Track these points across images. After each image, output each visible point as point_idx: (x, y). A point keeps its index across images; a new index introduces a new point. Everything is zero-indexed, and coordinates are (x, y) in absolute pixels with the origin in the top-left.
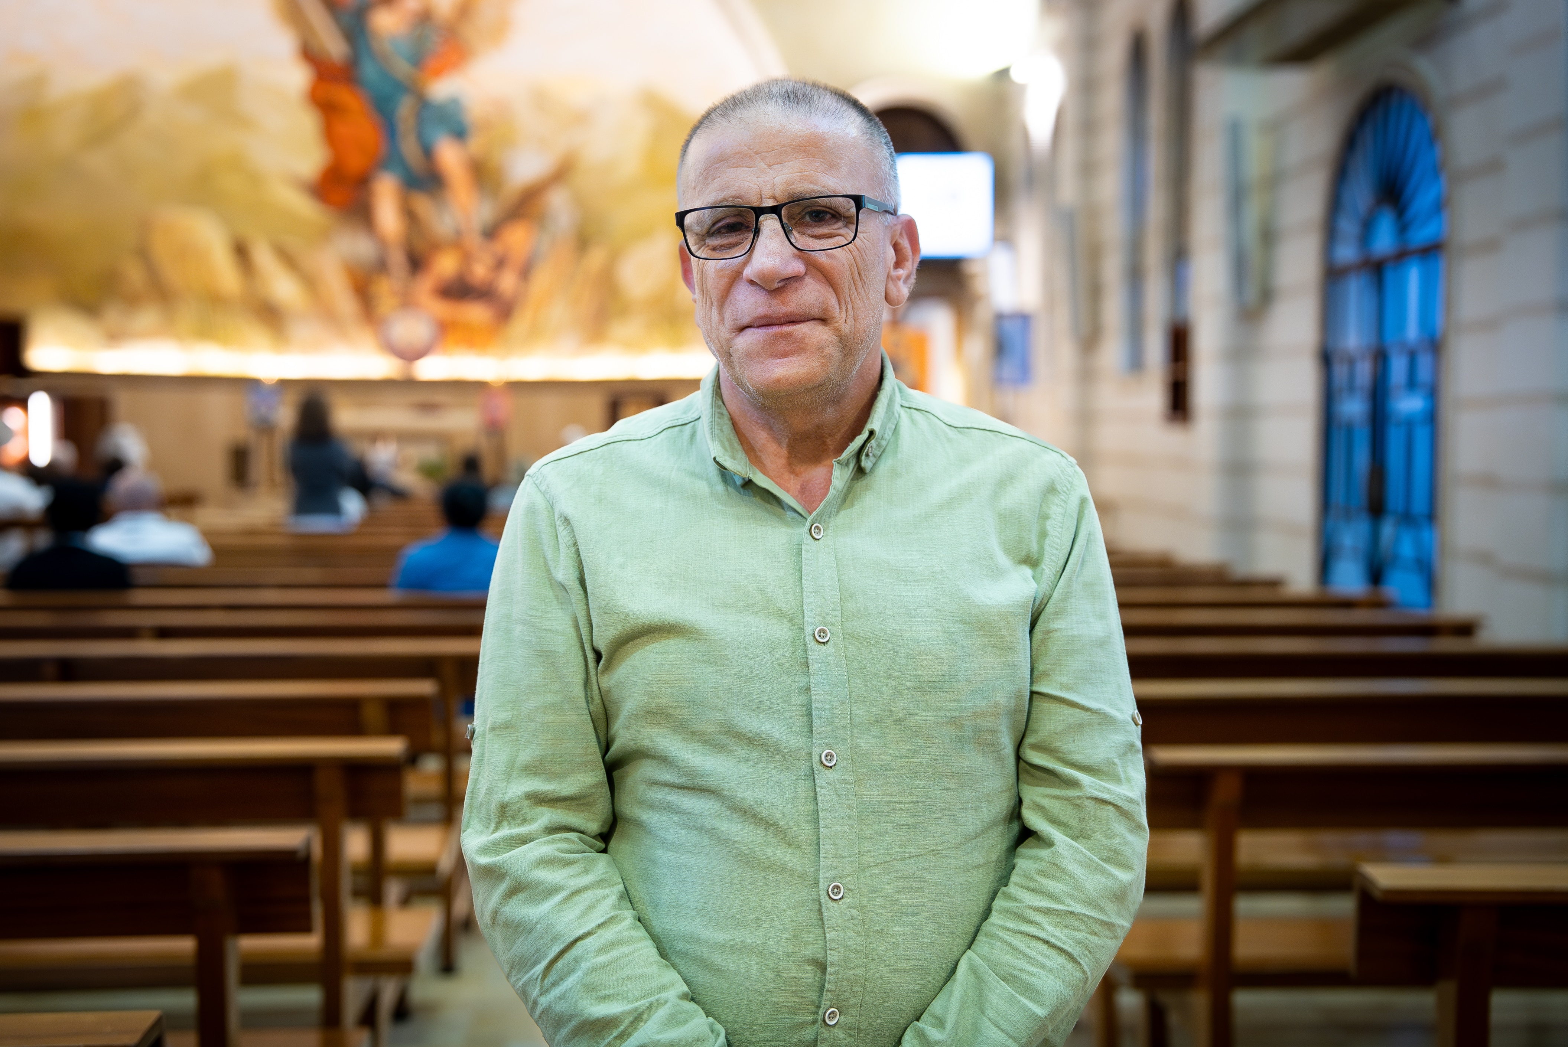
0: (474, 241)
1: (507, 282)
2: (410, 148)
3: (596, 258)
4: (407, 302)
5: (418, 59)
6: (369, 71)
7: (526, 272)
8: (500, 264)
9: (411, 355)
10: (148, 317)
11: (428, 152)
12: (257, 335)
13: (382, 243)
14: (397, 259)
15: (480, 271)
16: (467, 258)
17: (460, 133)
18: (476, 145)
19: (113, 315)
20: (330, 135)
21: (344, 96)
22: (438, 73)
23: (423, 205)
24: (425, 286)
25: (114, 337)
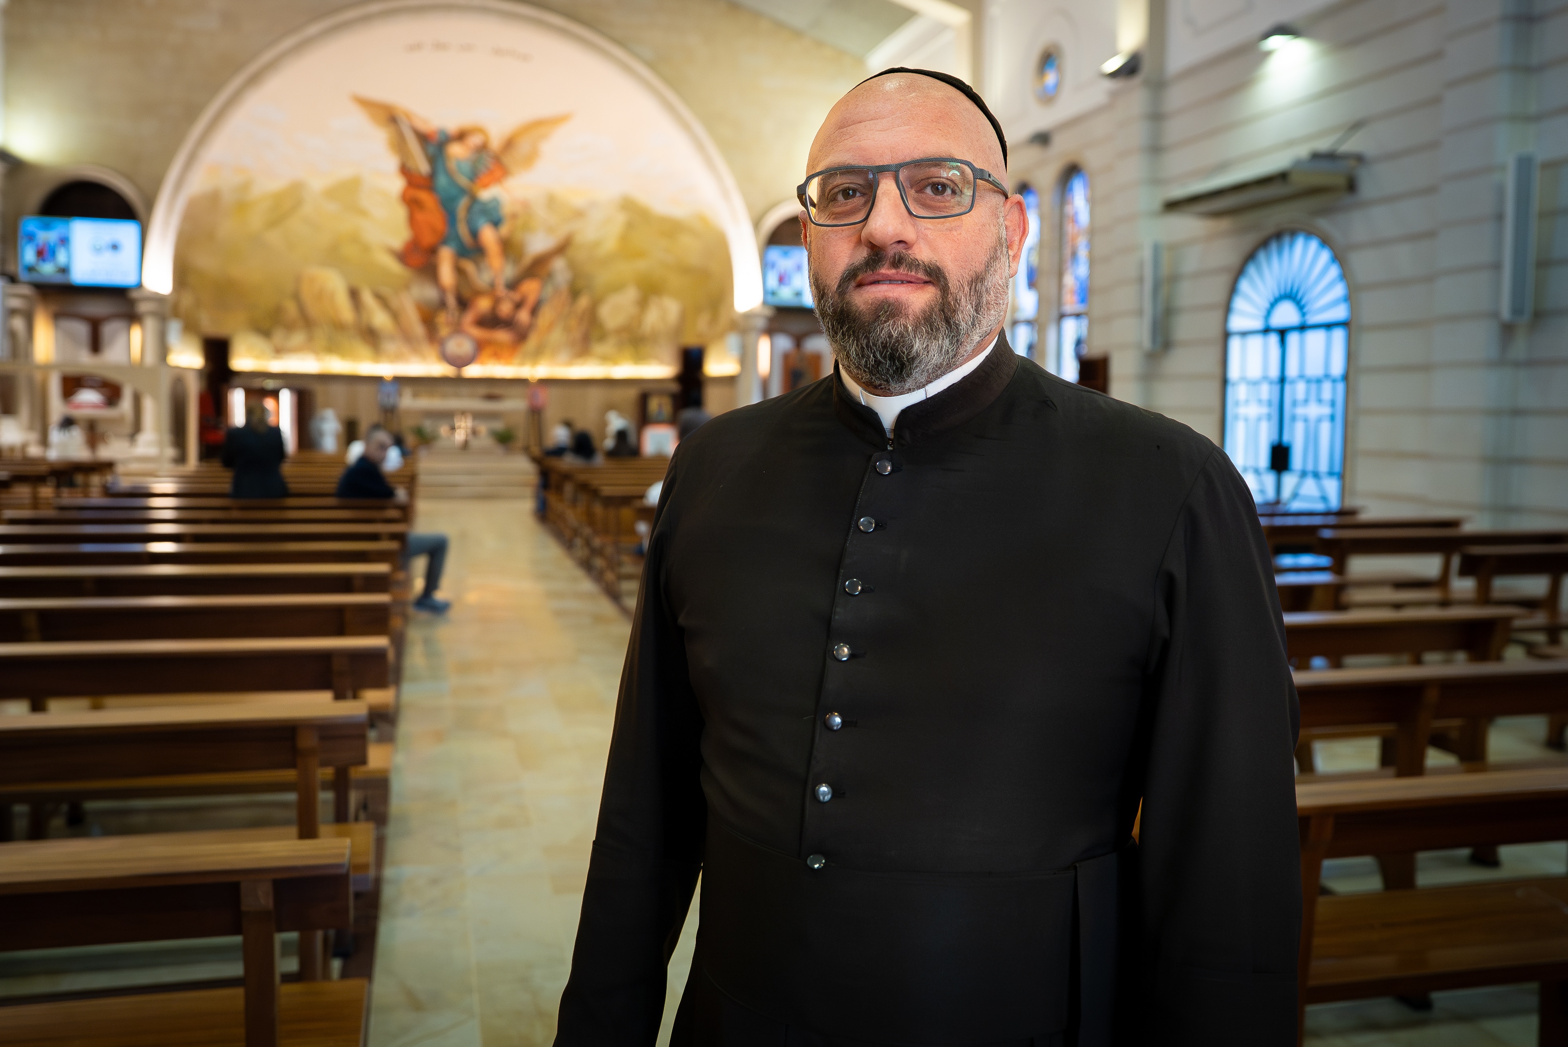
0: (501, 291)
1: (523, 316)
2: (463, 230)
3: (584, 302)
4: (457, 329)
5: (474, 176)
6: (442, 181)
7: (535, 311)
8: (518, 306)
9: (459, 362)
10: (298, 338)
11: (475, 234)
12: (363, 349)
13: (442, 290)
14: (451, 301)
15: (505, 309)
16: (497, 301)
17: (496, 223)
18: (504, 230)
19: (279, 336)
20: (412, 221)
21: (424, 196)
22: (486, 186)
23: (469, 267)
24: (469, 318)
25: (279, 351)
